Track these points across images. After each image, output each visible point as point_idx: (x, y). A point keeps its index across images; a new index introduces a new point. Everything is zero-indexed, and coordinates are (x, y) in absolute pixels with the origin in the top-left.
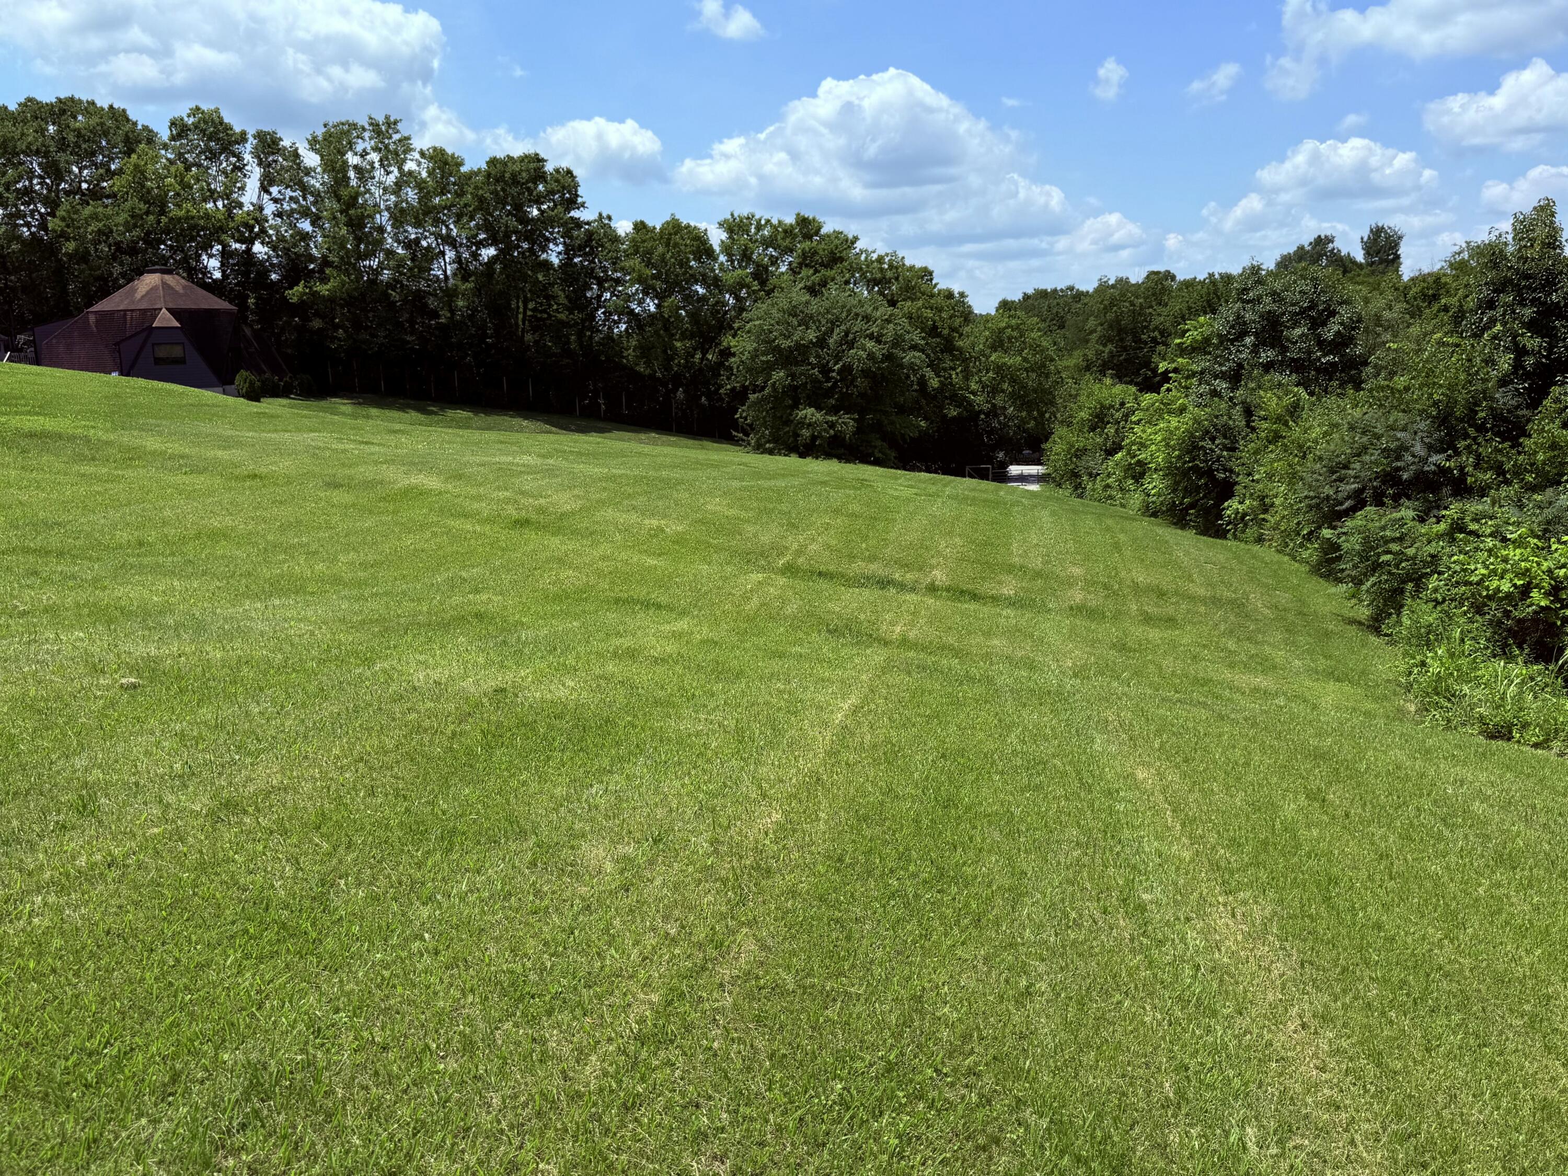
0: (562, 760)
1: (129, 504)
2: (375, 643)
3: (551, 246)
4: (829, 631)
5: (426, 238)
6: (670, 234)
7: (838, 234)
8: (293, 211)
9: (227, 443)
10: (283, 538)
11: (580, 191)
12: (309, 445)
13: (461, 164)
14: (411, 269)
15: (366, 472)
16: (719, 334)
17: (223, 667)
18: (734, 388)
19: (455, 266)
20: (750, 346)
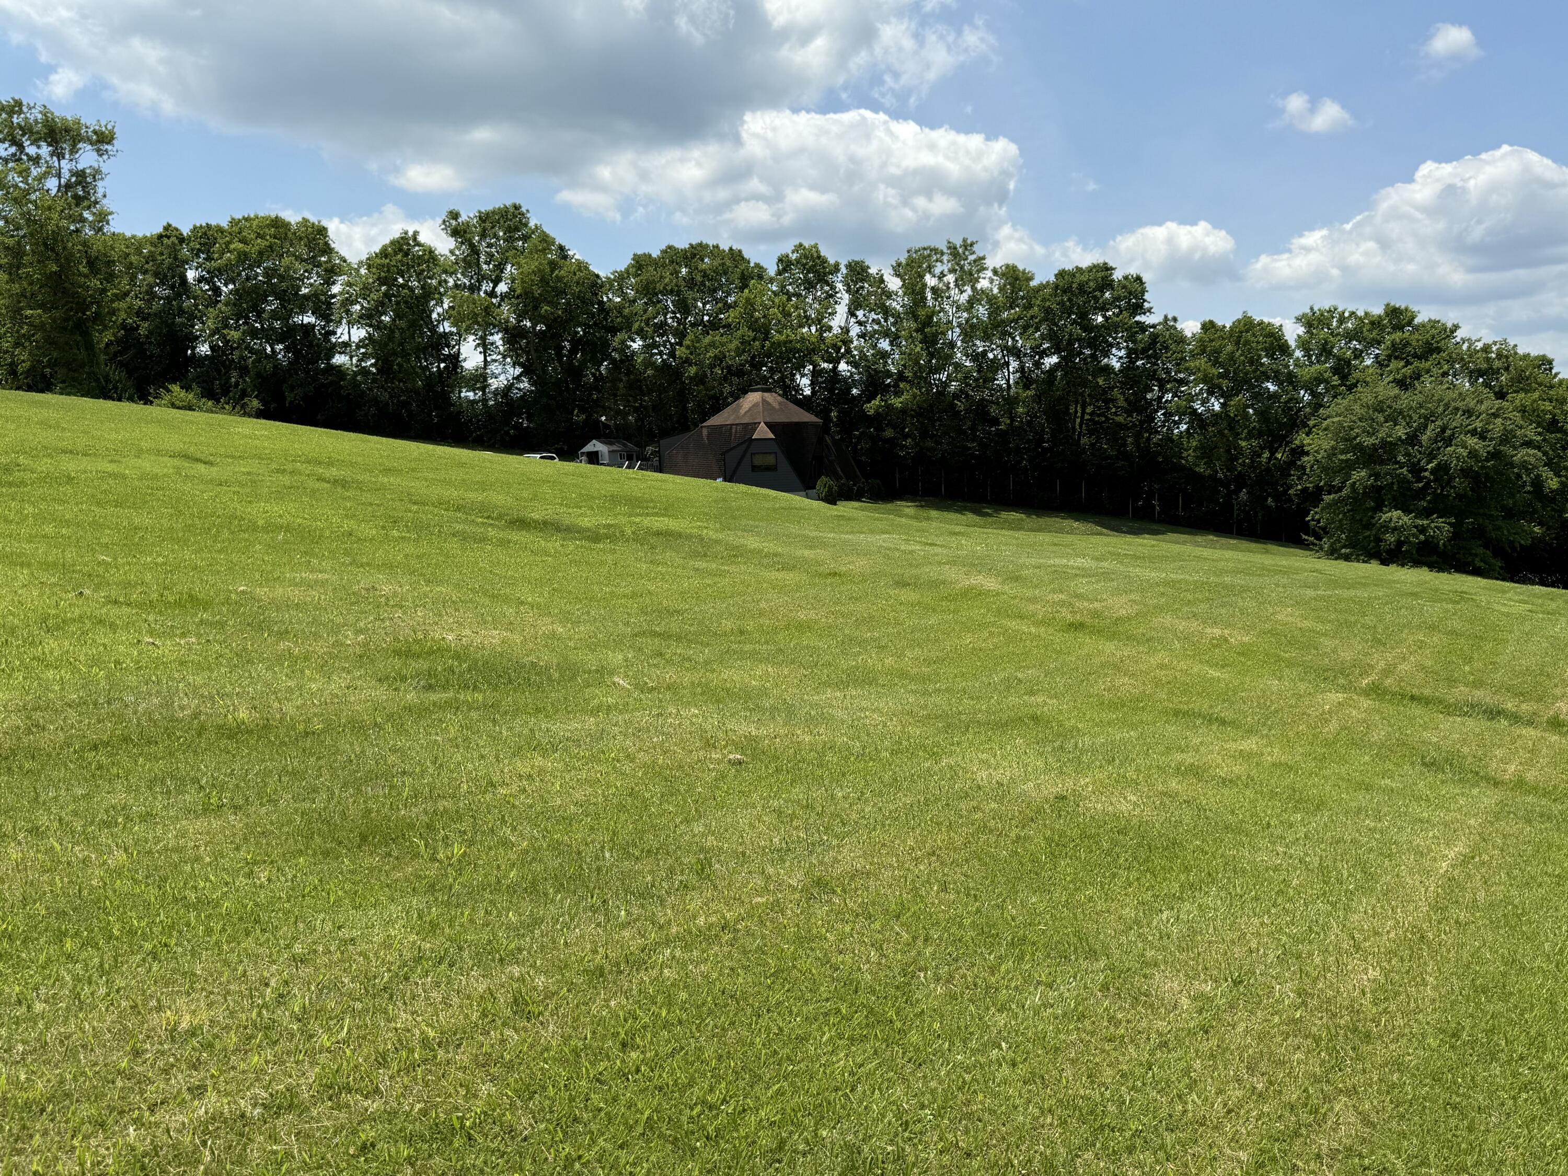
0: (1128, 878)
1: (732, 597)
2: (940, 738)
3: (1114, 351)
4: (1424, 764)
5: (993, 350)
6: (1241, 332)
7: (1434, 323)
8: (875, 331)
9: (812, 543)
10: (857, 633)
11: (1147, 296)
12: (881, 546)
13: (1031, 279)
14: (976, 380)
15: (930, 572)
16: (1290, 432)
17: (811, 750)
18: (1306, 489)
19: (1018, 375)
20: (1327, 444)
